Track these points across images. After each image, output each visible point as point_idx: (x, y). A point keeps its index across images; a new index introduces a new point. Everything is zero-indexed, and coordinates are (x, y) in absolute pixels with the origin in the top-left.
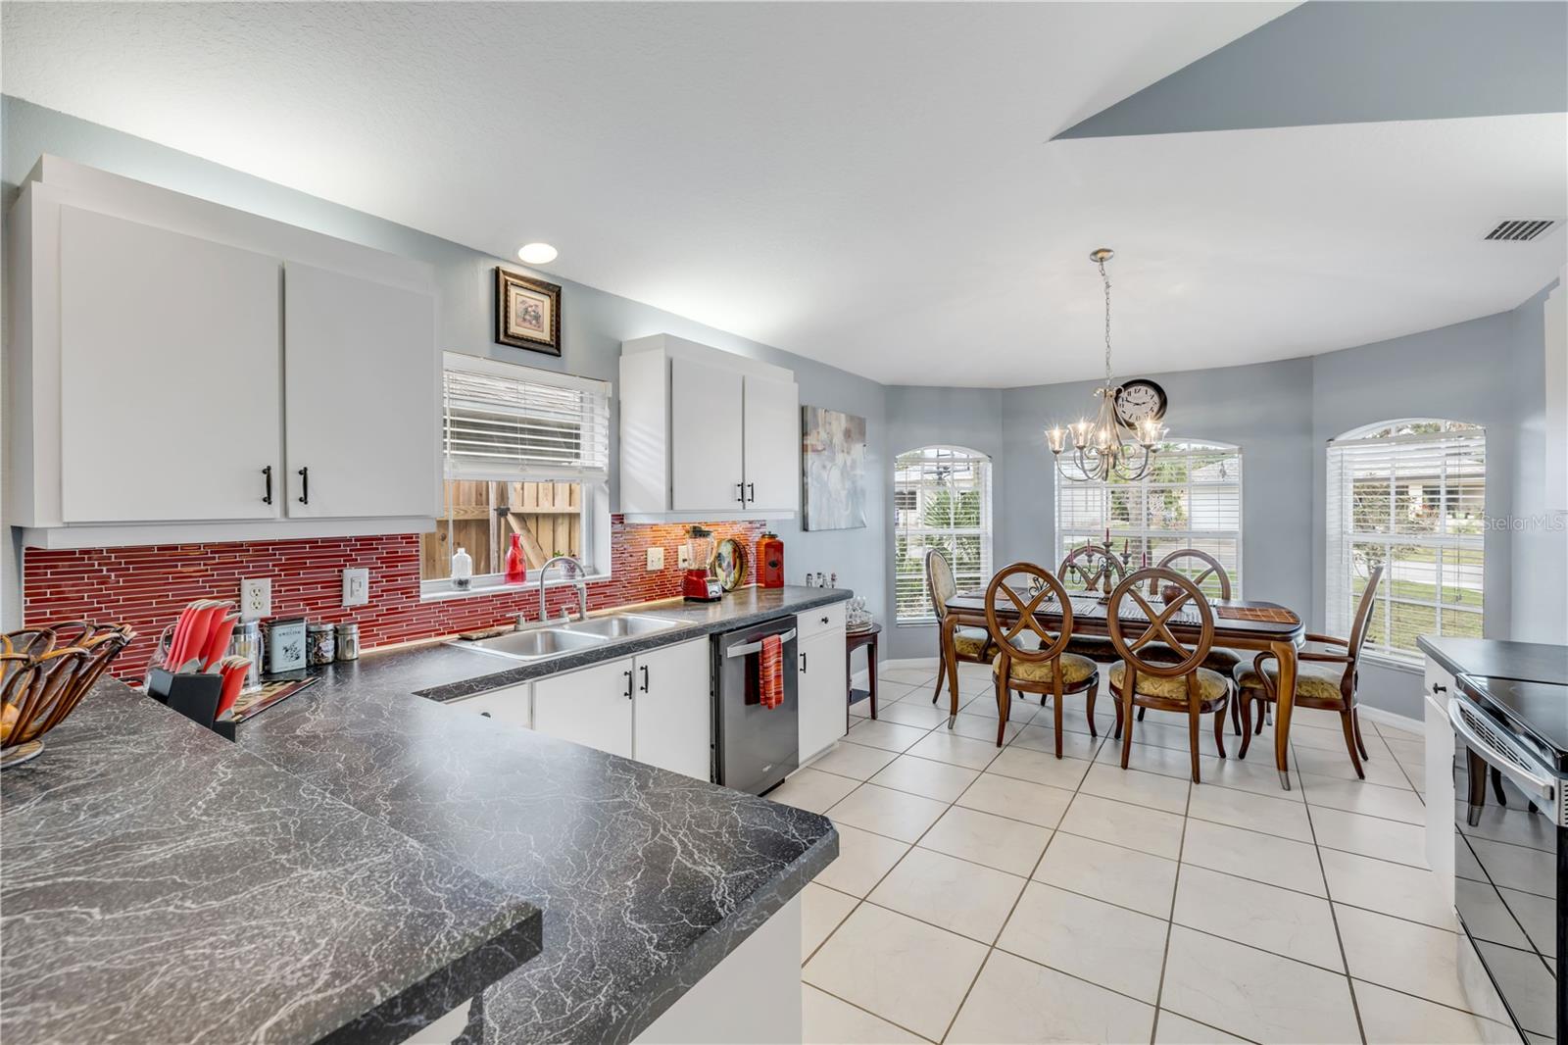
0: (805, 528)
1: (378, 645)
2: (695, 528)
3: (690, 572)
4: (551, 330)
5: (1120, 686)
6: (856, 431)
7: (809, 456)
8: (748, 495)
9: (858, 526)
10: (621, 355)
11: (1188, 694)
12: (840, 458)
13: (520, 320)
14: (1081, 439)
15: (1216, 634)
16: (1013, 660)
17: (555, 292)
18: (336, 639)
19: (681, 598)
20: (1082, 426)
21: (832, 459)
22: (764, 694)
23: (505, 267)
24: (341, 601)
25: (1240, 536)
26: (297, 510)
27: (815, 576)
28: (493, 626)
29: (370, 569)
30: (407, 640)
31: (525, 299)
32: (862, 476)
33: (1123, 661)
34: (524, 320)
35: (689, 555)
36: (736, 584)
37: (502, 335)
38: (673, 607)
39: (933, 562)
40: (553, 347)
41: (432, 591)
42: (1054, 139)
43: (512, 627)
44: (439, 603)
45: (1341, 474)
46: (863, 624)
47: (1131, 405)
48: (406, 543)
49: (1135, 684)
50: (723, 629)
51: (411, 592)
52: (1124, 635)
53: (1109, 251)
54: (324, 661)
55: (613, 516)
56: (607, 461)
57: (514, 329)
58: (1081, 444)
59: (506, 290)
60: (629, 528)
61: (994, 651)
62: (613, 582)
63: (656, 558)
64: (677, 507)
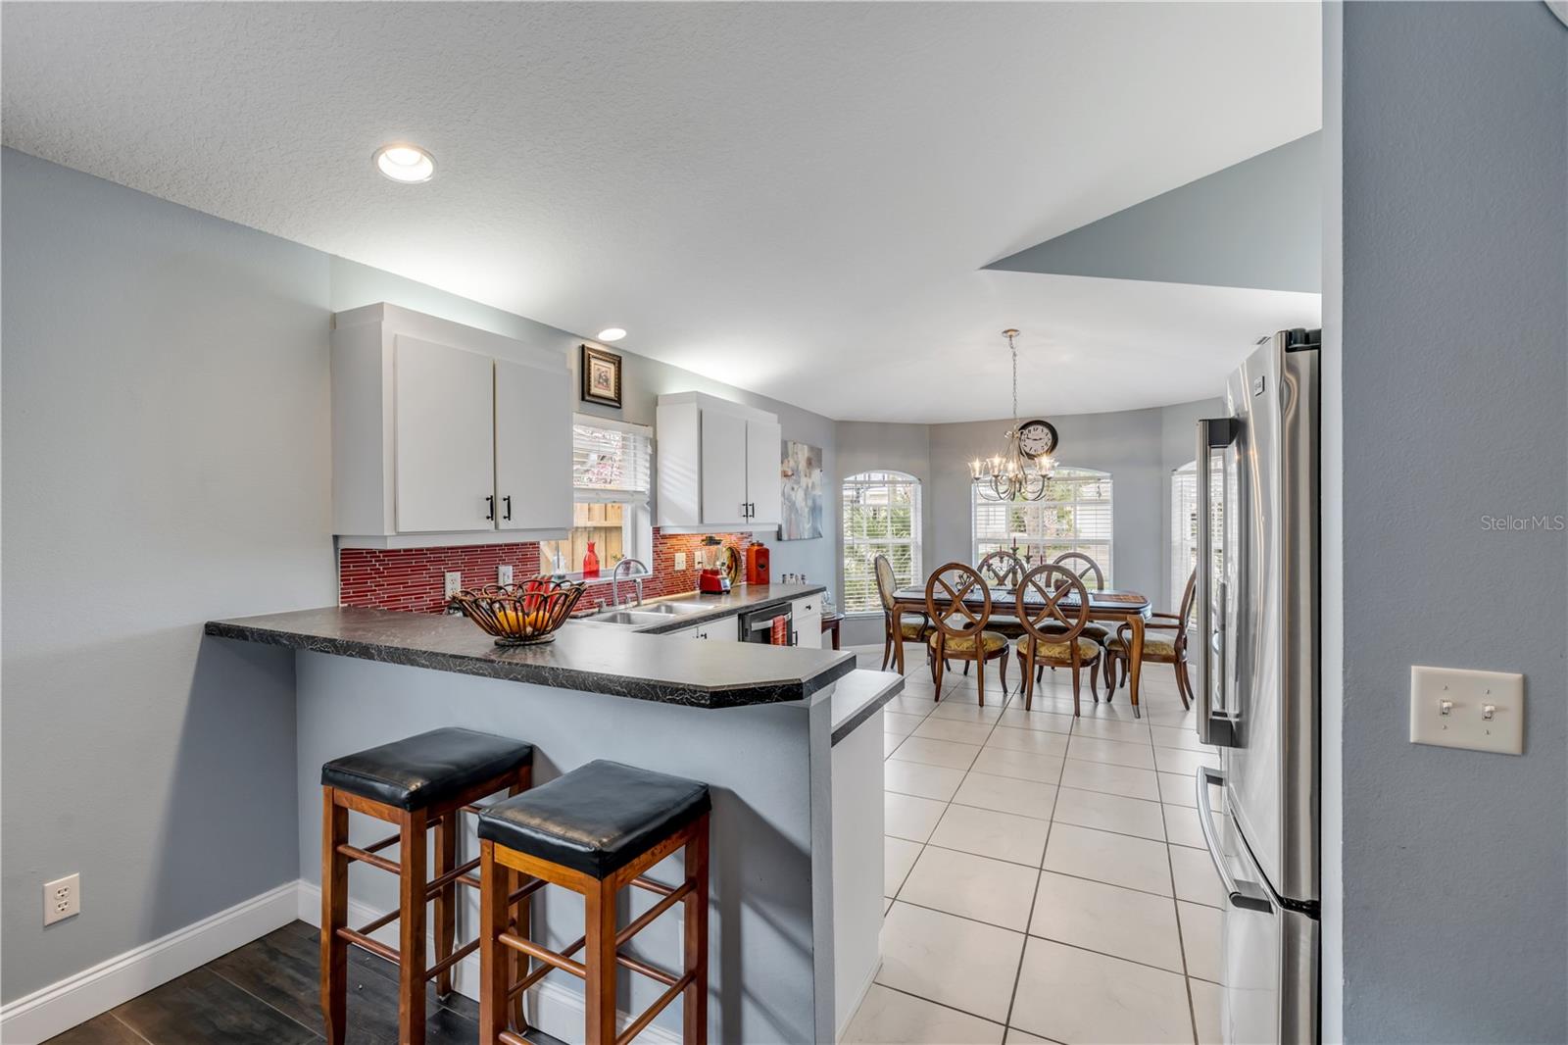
0: (781, 539)
2: (710, 537)
3: (705, 571)
4: (616, 389)
5: (1024, 652)
8: (750, 513)
10: (657, 405)
11: (1072, 655)
13: (596, 383)
14: (996, 470)
15: (1091, 611)
16: (947, 636)
17: (618, 362)
19: (699, 591)
20: (997, 460)
23: (589, 345)
24: (498, 581)
25: (1112, 543)
26: (503, 524)
27: (789, 576)
29: (513, 565)
31: (599, 367)
33: (1027, 635)
34: (599, 382)
35: (703, 559)
36: (733, 582)
37: (585, 393)
38: (692, 599)
39: (880, 566)
40: (617, 401)
42: (982, 268)
45: (1182, 496)
46: (829, 613)
47: (1030, 441)
48: (532, 547)
49: (1035, 649)
50: (747, 610)
52: (1027, 614)
53: (1016, 331)
55: (652, 529)
56: (649, 486)
57: (594, 390)
58: (996, 473)
59: (589, 362)
60: (664, 537)
61: (930, 631)
62: (654, 579)
63: (680, 561)
64: (706, 521)
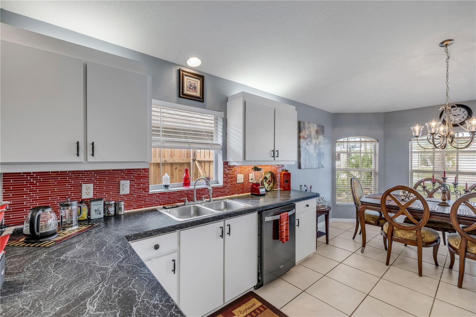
0: (300, 167)
1: (133, 209)
2: (255, 167)
3: (254, 184)
4: (200, 92)
6: (321, 131)
7: (301, 140)
8: (276, 155)
9: (321, 167)
10: (227, 102)
12: (314, 141)
13: (188, 89)
16: (395, 228)
17: (201, 77)
18: (115, 207)
19: (250, 193)
20: (433, 124)
21: (311, 142)
22: (281, 237)
23: (182, 69)
24: (119, 192)
27: (303, 186)
28: (177, 203)
29: (130, 181)
30: (144, 207)
31: (190, 81)
32: (323, 148)
34: (190, 88)
35: (253, 177)
36: (272, 188)
37: (182, 95)
38: (246, 198)
39: (354, 183)
40: (201, 99)
41: (154, 189)
43: (183, 203)
44: (156, 194)
46: (323, 206)
48: (144, 171)
50: (263, 209)
51: (146, 189)
52: (460, 223)
53: (451, 40)
54: (110, 215)
55: (223, 162)
56: (222, 141)
57: (186, 92)
58: (433, 132)
59: (183, 77)
60: (230, 166)
61: (383, 221)
62: (224, 187)
63: (240, 178)
64: (247, 159)
